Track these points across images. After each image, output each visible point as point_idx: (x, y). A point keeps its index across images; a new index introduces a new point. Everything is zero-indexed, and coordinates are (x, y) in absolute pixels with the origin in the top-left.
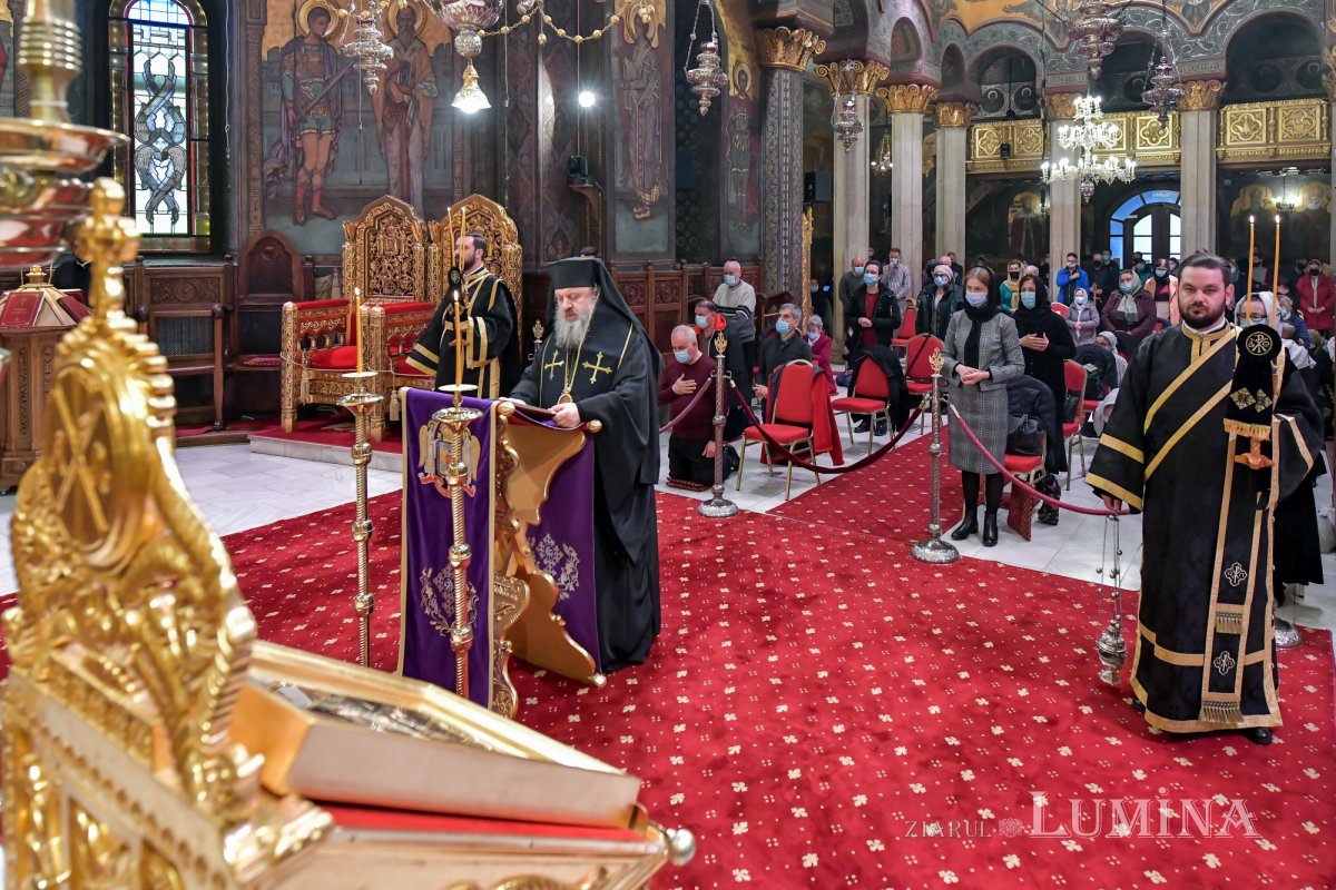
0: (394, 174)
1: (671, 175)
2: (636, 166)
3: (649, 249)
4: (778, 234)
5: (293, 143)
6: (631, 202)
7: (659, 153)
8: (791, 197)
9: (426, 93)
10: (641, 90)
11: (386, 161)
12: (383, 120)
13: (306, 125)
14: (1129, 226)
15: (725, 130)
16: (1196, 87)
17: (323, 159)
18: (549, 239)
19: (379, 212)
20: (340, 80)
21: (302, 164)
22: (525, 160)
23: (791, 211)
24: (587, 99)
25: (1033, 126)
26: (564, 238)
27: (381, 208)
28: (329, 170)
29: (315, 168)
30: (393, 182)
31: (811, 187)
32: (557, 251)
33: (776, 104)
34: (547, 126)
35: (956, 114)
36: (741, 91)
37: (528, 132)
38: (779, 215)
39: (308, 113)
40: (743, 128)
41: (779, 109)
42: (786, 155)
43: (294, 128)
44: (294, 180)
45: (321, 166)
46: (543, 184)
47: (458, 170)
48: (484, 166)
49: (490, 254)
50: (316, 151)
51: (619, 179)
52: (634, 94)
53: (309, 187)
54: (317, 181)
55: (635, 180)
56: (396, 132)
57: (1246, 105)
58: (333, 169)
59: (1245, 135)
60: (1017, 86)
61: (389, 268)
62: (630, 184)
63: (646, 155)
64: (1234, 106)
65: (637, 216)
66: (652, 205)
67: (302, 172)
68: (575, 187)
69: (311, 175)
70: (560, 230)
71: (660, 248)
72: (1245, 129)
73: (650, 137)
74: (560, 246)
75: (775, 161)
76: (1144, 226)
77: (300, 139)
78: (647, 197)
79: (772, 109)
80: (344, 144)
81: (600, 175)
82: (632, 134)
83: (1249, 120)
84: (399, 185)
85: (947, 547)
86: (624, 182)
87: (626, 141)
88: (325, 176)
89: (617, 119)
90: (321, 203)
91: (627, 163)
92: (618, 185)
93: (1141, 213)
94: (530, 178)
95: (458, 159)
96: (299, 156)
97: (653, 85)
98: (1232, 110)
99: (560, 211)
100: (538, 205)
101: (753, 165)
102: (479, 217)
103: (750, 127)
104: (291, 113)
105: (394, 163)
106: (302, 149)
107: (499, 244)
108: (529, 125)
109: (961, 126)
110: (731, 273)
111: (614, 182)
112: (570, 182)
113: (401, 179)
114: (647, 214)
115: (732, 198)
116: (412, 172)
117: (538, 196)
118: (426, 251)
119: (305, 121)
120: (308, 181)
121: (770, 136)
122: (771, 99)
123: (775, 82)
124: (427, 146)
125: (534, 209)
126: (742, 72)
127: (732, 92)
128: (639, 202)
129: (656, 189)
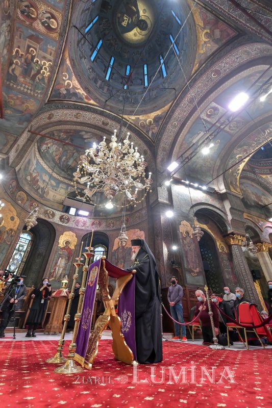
1: (202, 266)
2: (190, 263)
3: (198, 284)
4: (246, 287)
6: (190, 271)
7: (197, 260)
8: (247, 276)
10: (189, 246)
15: (221, 260)
20: (126, 253)
23: (249, 280)
31: (254, 274)
36: (223, 250)
38: (245, 282)
39: (119, 260)
40: (227, 259)
41: (236, 254)
42: (242, 265)
46: (166, 267)
51: (186, 265)
55: (191, 266)
62: (189, 267)
63: (193, 261)
65: (193, 275)
66: (197, 273)
68: (174, 267)
71: (201, 284)
73: (194, 257)
75: (239, 267)
78: (195, 270)
79: (234, 254)
81: (180, 264)
86: (188, 266)
87: (187, 257)
89: (183, 252)
91: (188, 261)
92: (186, 267)
97: (193, 245)
100: (165, 272)
101: (232, 268)
103: (228, 259)
110: (226, 290)
111: (184, 266)
112: (172, 266)
114: (196, 275)
115: (227, 277)
117: (164, 270)
119: (119, 262)
121: (235, 261)
122: (233, 252)
123: (233, 248)
126: (222, 247)
127: (220, 251)
128: (193, 272)
129: (198, 269)
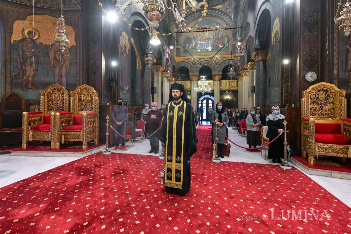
0: (57, 79)
1: (130, 84)
2: (124, 81)
3: (126, 101)
4: (147, 100)
5: (22, 68)
7: (128, 79)
8: (149, 92)
9: (67, 57)
10: (125, 64)
11: (54, 75)
12: (53, 64)
13: (27, 63)
14: (202, 101)
15: (137, 76)
16: (217, 76)
17: (33, 73)
18: (104, 97)
19: (53, 88)
20: (39, 52)
21: (25, 74)
22: (98, 77)
23: (150, 95)
24: (114, 64)
25: (188, 82)
26: (107, 97)
27: (54, 87)
28: (35, 76)
29: (30, 75)
30: (56, 81)
31: (152, 90)
32: (106, 100)
33: (146, 72)
34: (104, 69)
35: (174, 79)
36: (139, 68)
37: (98, 70)
38: (147, 96)
39: (28, 59)
40: (140, 76)
41: (147, 73)
42: (148, 83)
43: (22, 64)
44: (22, 78)
45: (32, 75)
46: (103, 83)
47: (78, 78)
48: (85, 78)
49: (89, 100)
50: (30, 71)
51: (121, 84)
52: (124, 64)
53: (27, 81)
54: (30, 79)
56: (58, 67)
57: (225, 80)
58: (36, 76)
59: (224, 85)
60: (182, 75)
61: (56, 103)
62: (123, 85)
63: (126, 79)
64: (223, 80)
65: (124, 93)
67: (25, 76)
68: (111, 84)
69: (28, 77)
70: (106, 95)
71: (128, 100)
72: (224, 84)
74: (106, 99)
75: (146, 84)
76: (205, 102)
77: (24, 67)
78: (126, 88)
79: (145, 73)
80: (40, 70)
81: (117, 82)
82: (123, 74)
83: (225, 83)
84: (58, 81)
85: (219, 160)
86: (122, 84)
88: (33, 78)
89: (120, 70)
90: (32, 85)
91: (122, 80)
93: (204, 99)
94: (99, 81)
95: (78, 75)
96: (24, 72)
97: (127, 63)
98: (223, 81)
99: (106, 90)
100: (101, 88)
101: (141, 85)
102: (86, 90)
104: (21, 59)
105: (57, 75)
106: (25, 70)
107: (92, 97)
108: (99, 68)
109: (174, 81)
110: (147, 107)
111: (120, 84)
112: (109, 83)
113: (59, 80)
114: (126, 92)
115: (138, 92)
116: (63, 78)
117: (101, 86)
118: (69, 99)
119: (26, 62)
120: (27, 79)
121: (145, 78)
122: (145, 71)
123: (146, 67)
124: (68, 72)
125: (100, 89)
126: (140, 64)
127: (138, 68)
128: (124, 90)
129: (128, 87)
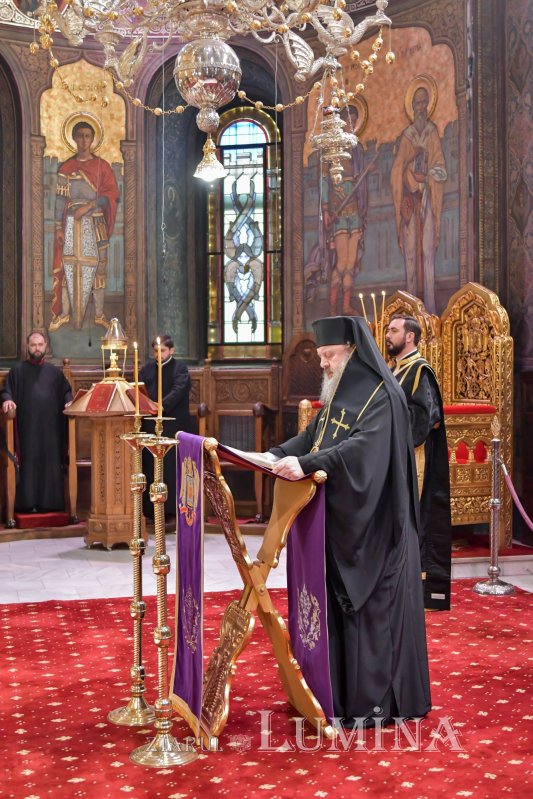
0: (411, 268)
5: (328, 245)
9: (437, 178)
11: (404, 256)
12: (401, 213)
13: (339, 226)
17: (352, 259)
20: (366, 176)
21: (335, 266)
28: (357, 270)
29: (346, 268)
30: (409, 277)
39: (339, 213)
43: (329, 231)
44: (328, 282)
45: (350, 267)
47: (463, 257)
50: (347, 249)
53: (340, 287)
54: (347, 281)
56: (412, 224)
58: (360, 270)
67: (335, 273)
69: (342, 275)
77: (334, 241)
80: (369, 243)
84: (415, 278)
88: (354, 276)
90: (350, 304)
95: (463, 246)
96: (332, 256)
104: (326, 215)
105: (411, 256)
106: (335, 250)
107: (493, 337)
113: (416, 272)
116: (426, 264)
118: (428, 347)
119: (336, 221)
120: (340, 282)
124: (438, 235)
